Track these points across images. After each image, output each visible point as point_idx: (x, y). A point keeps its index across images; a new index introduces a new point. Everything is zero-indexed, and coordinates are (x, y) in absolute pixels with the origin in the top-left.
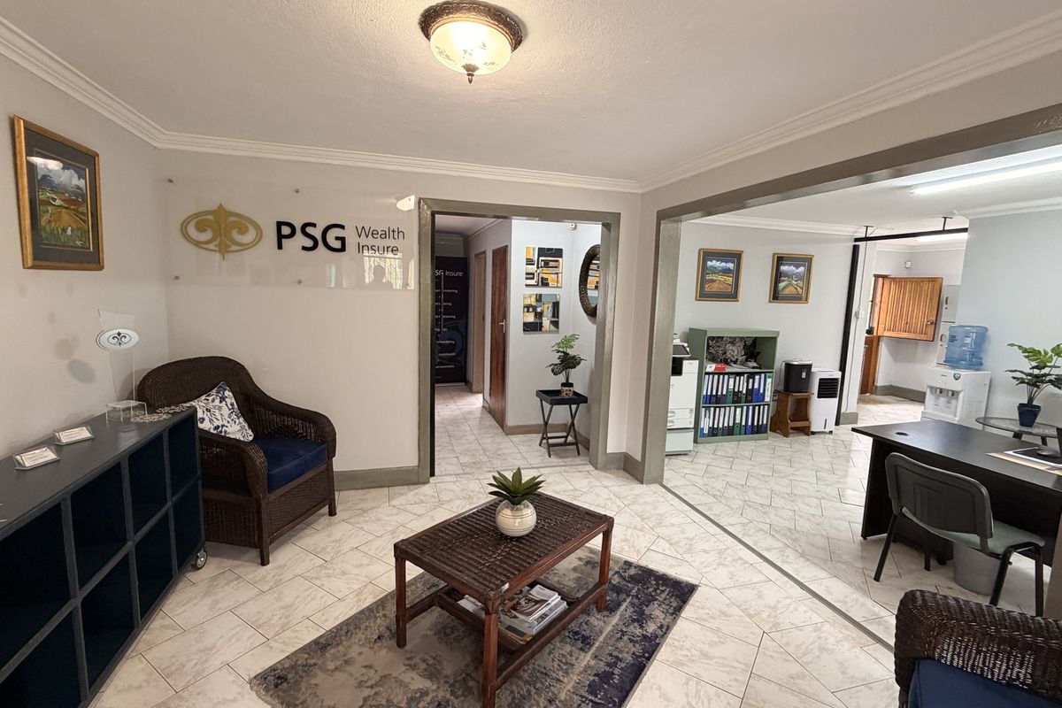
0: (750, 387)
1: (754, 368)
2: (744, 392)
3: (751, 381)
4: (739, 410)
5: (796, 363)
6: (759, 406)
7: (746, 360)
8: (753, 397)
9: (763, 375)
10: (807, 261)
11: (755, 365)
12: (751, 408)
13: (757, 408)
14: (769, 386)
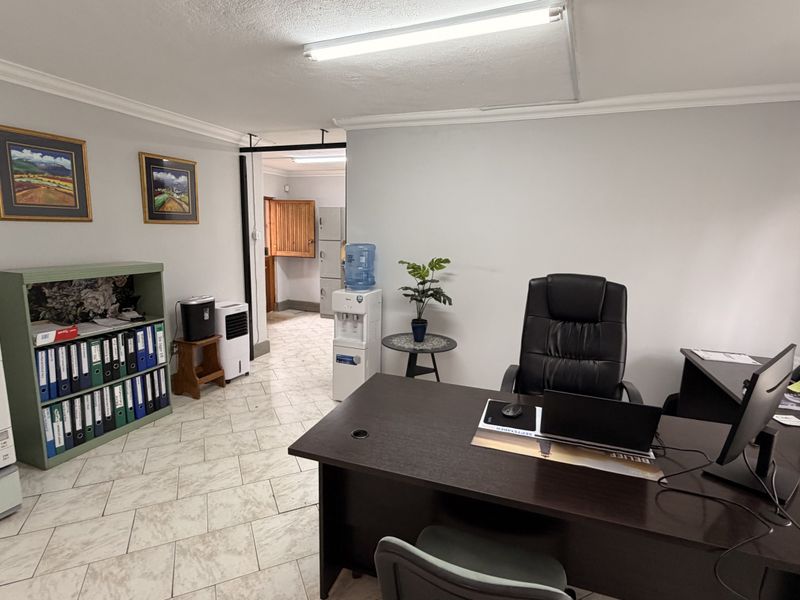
0: (131, 350)
1: (133, 320)
2: (123, 359)
3: (131, 341)
4: (118, 390)
5: (194, 303)
6: (151, 373)
7: (120, 311)
8: (138, 362)
9: (149, 329)
10: (188, 169)
11: (135, 315)
12: (138, 380)
13: (148, 377)
14: (160, 342)
